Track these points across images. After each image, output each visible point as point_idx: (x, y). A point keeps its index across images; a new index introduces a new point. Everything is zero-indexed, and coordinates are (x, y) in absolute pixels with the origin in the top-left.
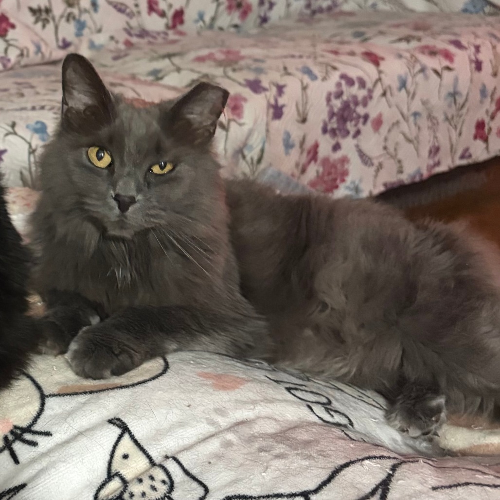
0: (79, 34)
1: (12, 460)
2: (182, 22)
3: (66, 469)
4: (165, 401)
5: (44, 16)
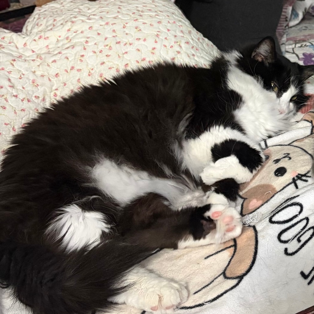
1: (295, 187)
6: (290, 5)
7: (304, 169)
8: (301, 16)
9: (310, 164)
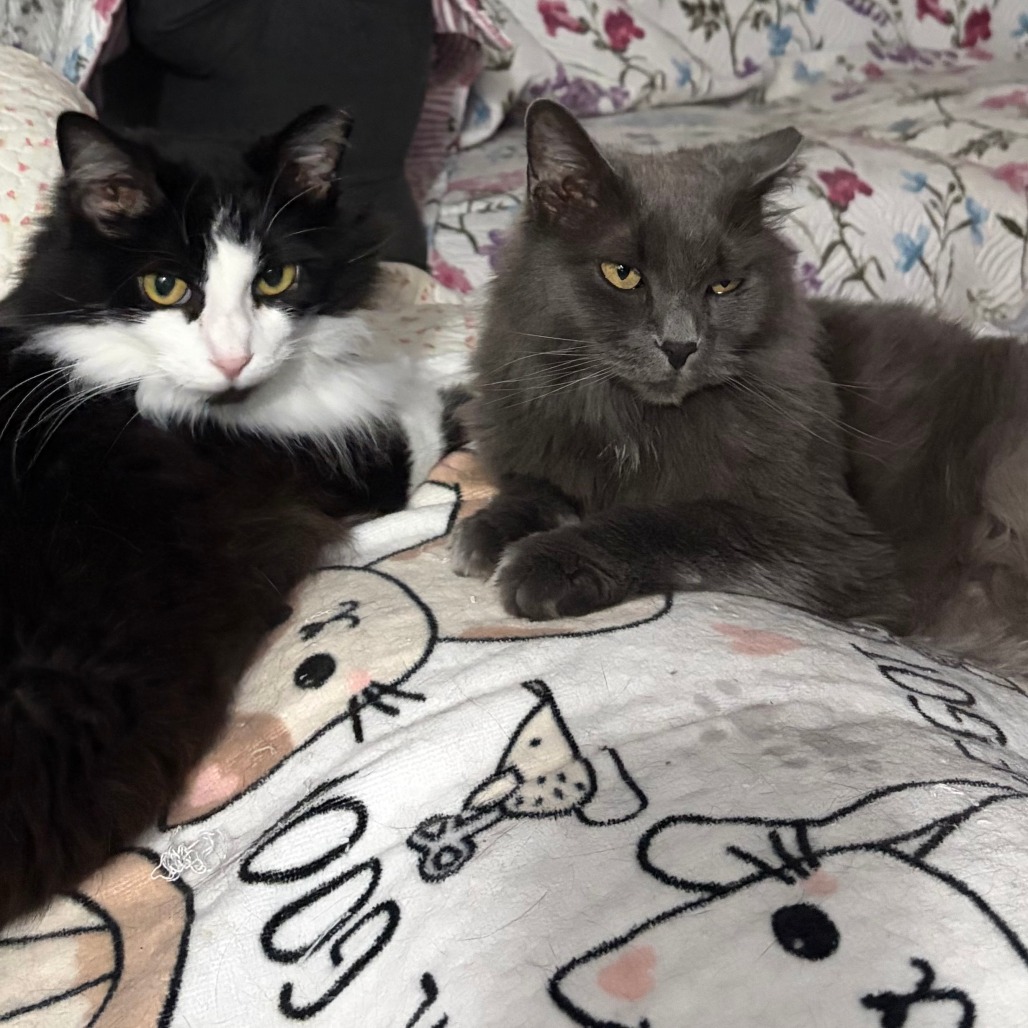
0: (777, 51)
1: (353, 735)
2: (987, 35)
3: (428, 752)
4: (634, 661)
5: (709, 16)
6: (463, 83)
7: (394, 666)
8: (496, 116)
9: (416, 645)
